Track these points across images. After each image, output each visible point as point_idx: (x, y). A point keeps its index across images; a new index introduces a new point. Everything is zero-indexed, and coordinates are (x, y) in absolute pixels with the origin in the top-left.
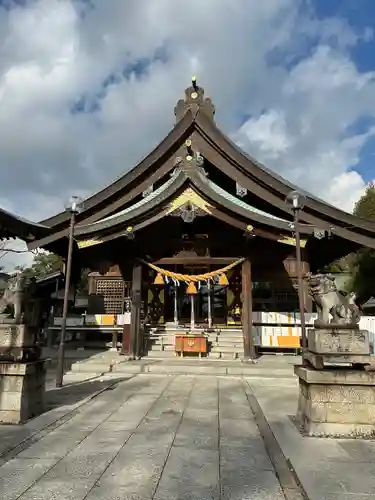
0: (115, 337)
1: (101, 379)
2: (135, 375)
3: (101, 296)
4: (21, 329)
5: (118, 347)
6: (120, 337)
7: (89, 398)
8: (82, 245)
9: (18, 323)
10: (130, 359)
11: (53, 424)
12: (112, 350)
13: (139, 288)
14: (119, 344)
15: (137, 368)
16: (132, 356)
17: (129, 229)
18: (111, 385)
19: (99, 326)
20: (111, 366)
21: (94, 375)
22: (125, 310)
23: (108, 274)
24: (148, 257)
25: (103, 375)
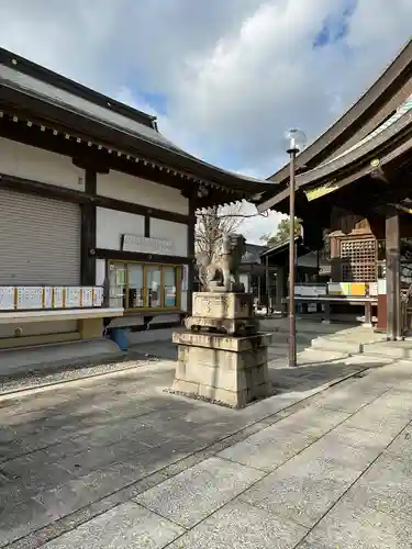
0: (368, 311)
1: (348, 362)
2: (396, 360)
3: (347, 260)
4: (231, 297)
5: (373, 323)
6: (374, 311)
7: (327, 385)
8: (312, 195)
9: (228, 292)
10: (389, 339)
11: (272, 417)
12: (364, 325)
13: (396, 247)
14: (375, 319)
15: (399, 352)
16: (391, 336)
17: (375, 163)
18: (360, 371)
19: (345, 297)
20: (361, 347)
21: (339, 355)
22: (381, 277)
23: (354, 232)
24: (407, 200)
25: (350, 356)
